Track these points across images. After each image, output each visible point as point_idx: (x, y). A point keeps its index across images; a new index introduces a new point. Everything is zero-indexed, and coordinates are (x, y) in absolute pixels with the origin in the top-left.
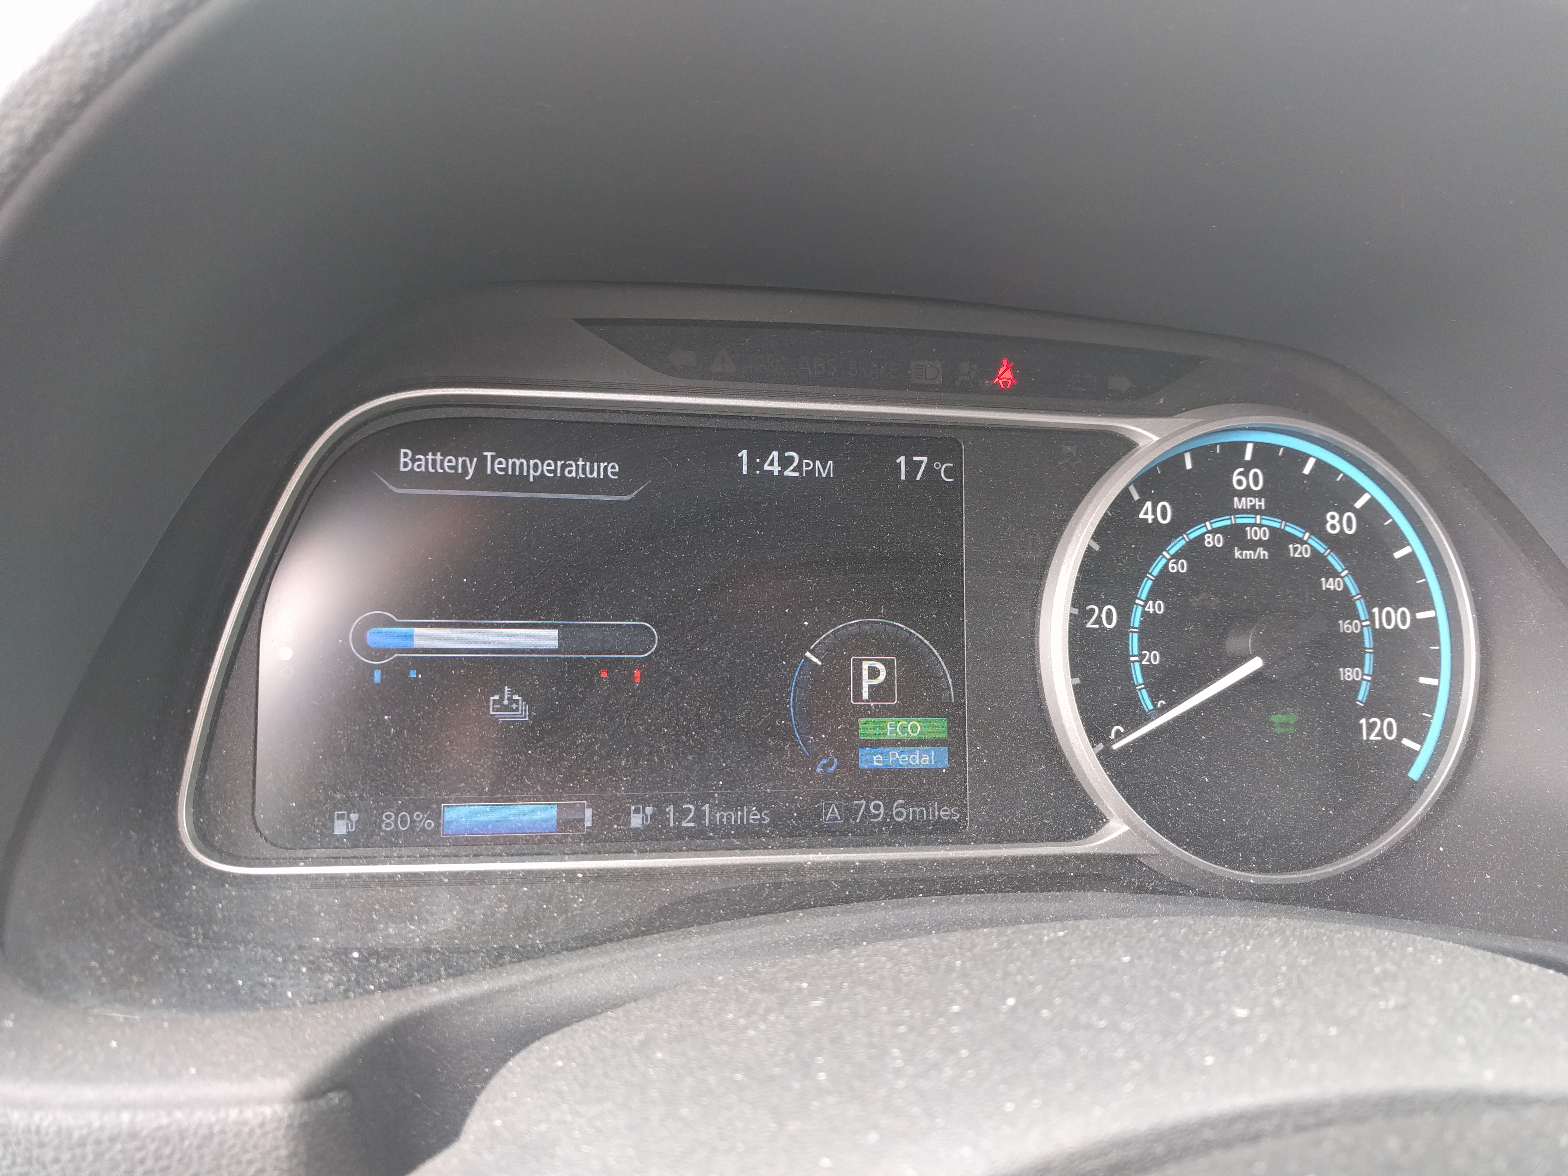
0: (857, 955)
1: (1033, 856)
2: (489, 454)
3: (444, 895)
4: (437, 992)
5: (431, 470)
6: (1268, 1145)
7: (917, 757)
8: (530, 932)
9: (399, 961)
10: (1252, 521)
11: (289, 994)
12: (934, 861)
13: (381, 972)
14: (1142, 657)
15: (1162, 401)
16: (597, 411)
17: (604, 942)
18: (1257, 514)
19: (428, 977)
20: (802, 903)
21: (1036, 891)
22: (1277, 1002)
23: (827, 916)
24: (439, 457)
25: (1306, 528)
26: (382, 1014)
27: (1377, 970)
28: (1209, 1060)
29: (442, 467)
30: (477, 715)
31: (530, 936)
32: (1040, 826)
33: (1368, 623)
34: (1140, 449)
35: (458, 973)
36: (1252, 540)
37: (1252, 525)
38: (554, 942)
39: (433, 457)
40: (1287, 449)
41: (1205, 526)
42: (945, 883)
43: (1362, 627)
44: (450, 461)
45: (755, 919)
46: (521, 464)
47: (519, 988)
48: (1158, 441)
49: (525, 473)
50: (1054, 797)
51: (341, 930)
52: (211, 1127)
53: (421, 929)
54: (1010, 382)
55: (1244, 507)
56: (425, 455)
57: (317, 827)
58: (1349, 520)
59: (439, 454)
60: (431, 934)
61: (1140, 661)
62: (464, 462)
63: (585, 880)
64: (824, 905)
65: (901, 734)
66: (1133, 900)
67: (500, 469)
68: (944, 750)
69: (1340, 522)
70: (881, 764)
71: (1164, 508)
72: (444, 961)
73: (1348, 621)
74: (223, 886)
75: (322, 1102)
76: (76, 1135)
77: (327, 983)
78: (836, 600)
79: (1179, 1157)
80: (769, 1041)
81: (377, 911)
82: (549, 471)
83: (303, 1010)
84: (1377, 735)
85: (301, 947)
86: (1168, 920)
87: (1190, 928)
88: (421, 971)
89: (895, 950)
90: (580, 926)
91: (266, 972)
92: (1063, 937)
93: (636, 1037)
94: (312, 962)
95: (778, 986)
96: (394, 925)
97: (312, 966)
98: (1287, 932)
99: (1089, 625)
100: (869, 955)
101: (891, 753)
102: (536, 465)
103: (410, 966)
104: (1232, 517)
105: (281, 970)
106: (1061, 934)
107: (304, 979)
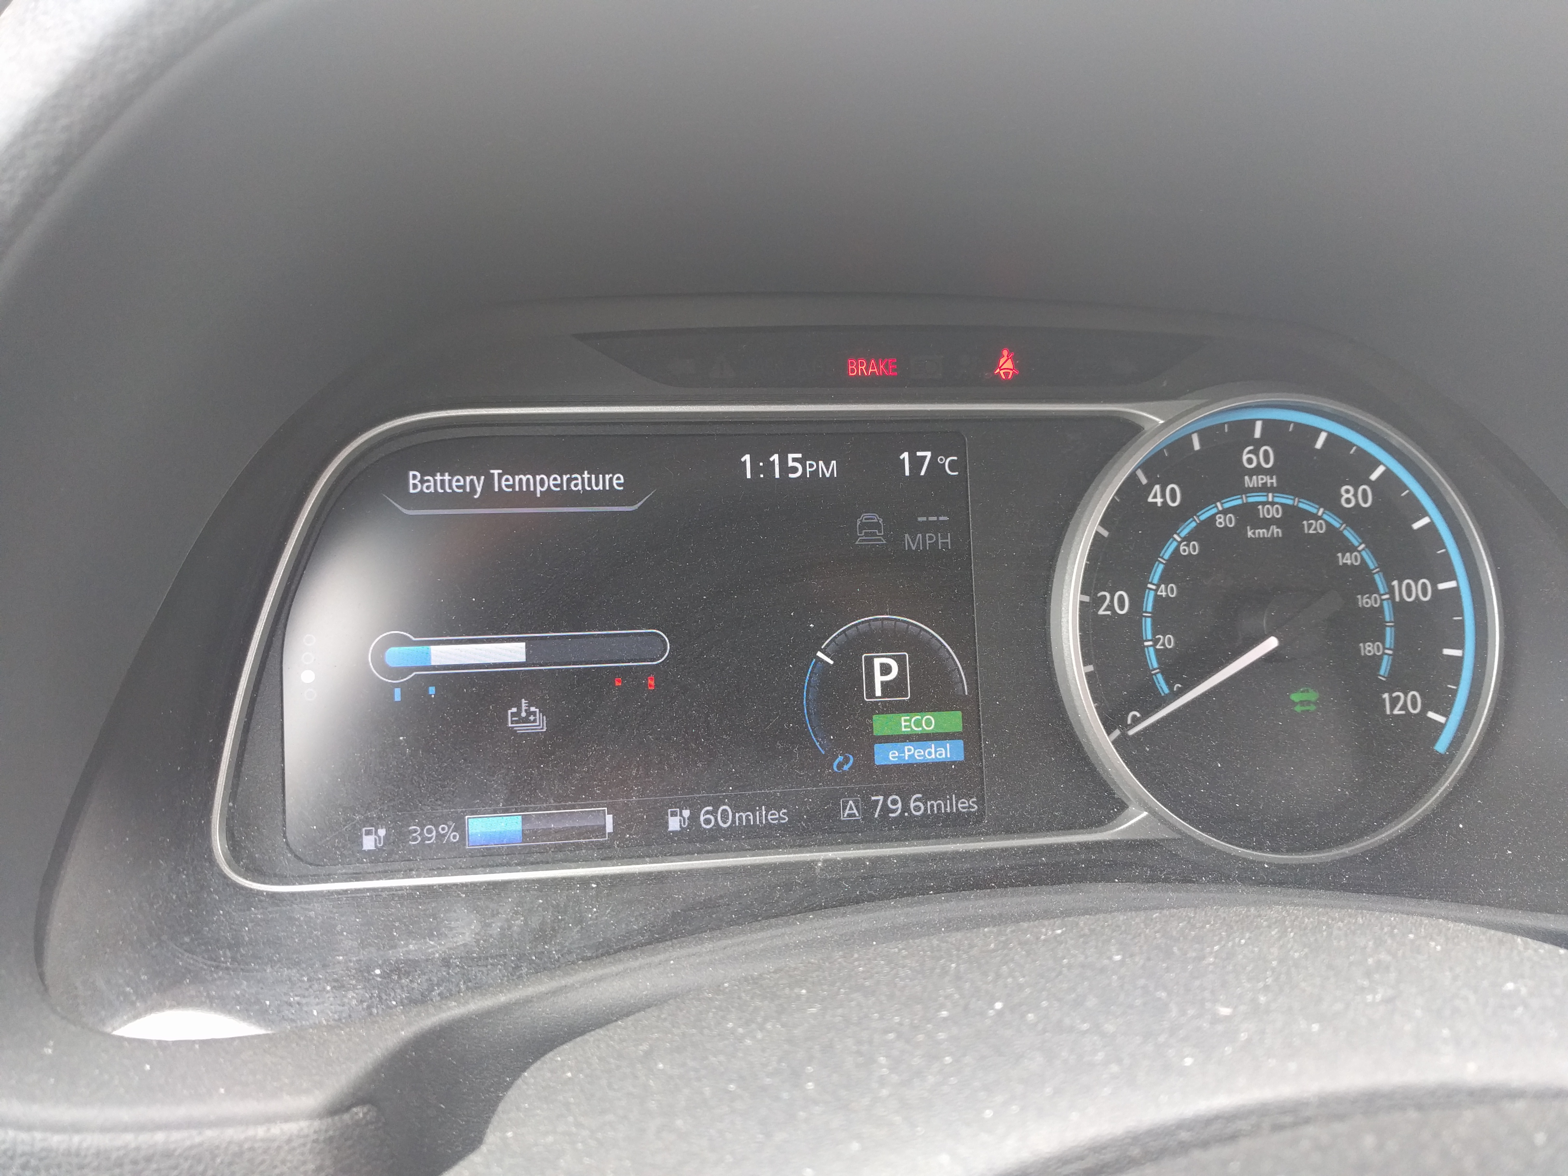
0: (857, 960)
1: (1043, 847)
2: (496, 472)
3: (462, 911)
4: (455, 1006)
5: (440, 491)
6: (1245, 1144)
7: (933, 751)
8: (546, 943)
9: (419, 977)
10: (1263, 499)
11: (315, 1013)
12: (944, 858)
13: (402, 988)
14: (1156, 641)
15: (1165, 384)
16: (599, 424)
17: (619, 951)
18: (1269, 492)
19: (448, 991)
20: (813, 904)
21: (1048, 884)
22: (1262, 999)
23: (836, 918)
24: (447, 477)
25: (1320, 504)
26: (402, 1030)
27: (1370, 961)
28: (1188, 1061)
29: (450, 487)
30: (490, 732)
31: (546, 947)
32: (1051, 817)
33: (1387, 596)
34: (1145, 433)
35: (477, 988)
36: (1264, 517)
37: (1264, 504)
38: (570, 954)
39: (441, 478)
40: (1297, 425)
41: (1216, 507)
42: (955, 879)
43: (1382, 600)
44: (458, 481)
45: (765, 923)
46: (528, 480)
47: (535, 1000)
48: (1162, 424)
49: (532, 489)
50: (1064, 789)
51: (363, 948)
52: (240, 1144)
53: (440, 944)
54: (1011, 372)
55: (1256, 486)
56: (433, 476)
57: (337, 848)
58: (1365, 492)
59: (447, 474)
60: (450, 949)
61: (1154, 646)
62: (472, 481)
63: (598, 890)
64: (835, 906)
65: (916, 729)
66: (1144, 891)
67: (507, 486)
68: (960, 743)
69: (1355, 495)
70: (896, 759)
71: (1173, 491)
72: (464, 974)
73: (1367, 595)
74: (249, 909)
75: (346, 1117)
76: (114, 1156)
77: (351, 999)
78: (841, 601)
79: (1157, 1158)
80: (763, 1050)
81: (397, 928)
82: (555, 486)
83: (329, 1028)
84: (1401, 709)
85: (325, 966)
86: (1170, 913)
87: (1189, 922)
88: (441, 986)
89: (895, 953)
90: (595, 936)
91: (292, 991)
92: (1060, 935)
93: (641, 1047)
94: (336, 980)
95: (778, 993)
96: (414, 942)
97: (336, 984)
98: (1287, 923)
99: (1101, 612)
100: (869, 959)
101: (906, 748)
102: (542, 480)
103: (431, 980)
104: (1244, 496)
105: (307, 989)
106: (1059, 932)
107: (329, 997)
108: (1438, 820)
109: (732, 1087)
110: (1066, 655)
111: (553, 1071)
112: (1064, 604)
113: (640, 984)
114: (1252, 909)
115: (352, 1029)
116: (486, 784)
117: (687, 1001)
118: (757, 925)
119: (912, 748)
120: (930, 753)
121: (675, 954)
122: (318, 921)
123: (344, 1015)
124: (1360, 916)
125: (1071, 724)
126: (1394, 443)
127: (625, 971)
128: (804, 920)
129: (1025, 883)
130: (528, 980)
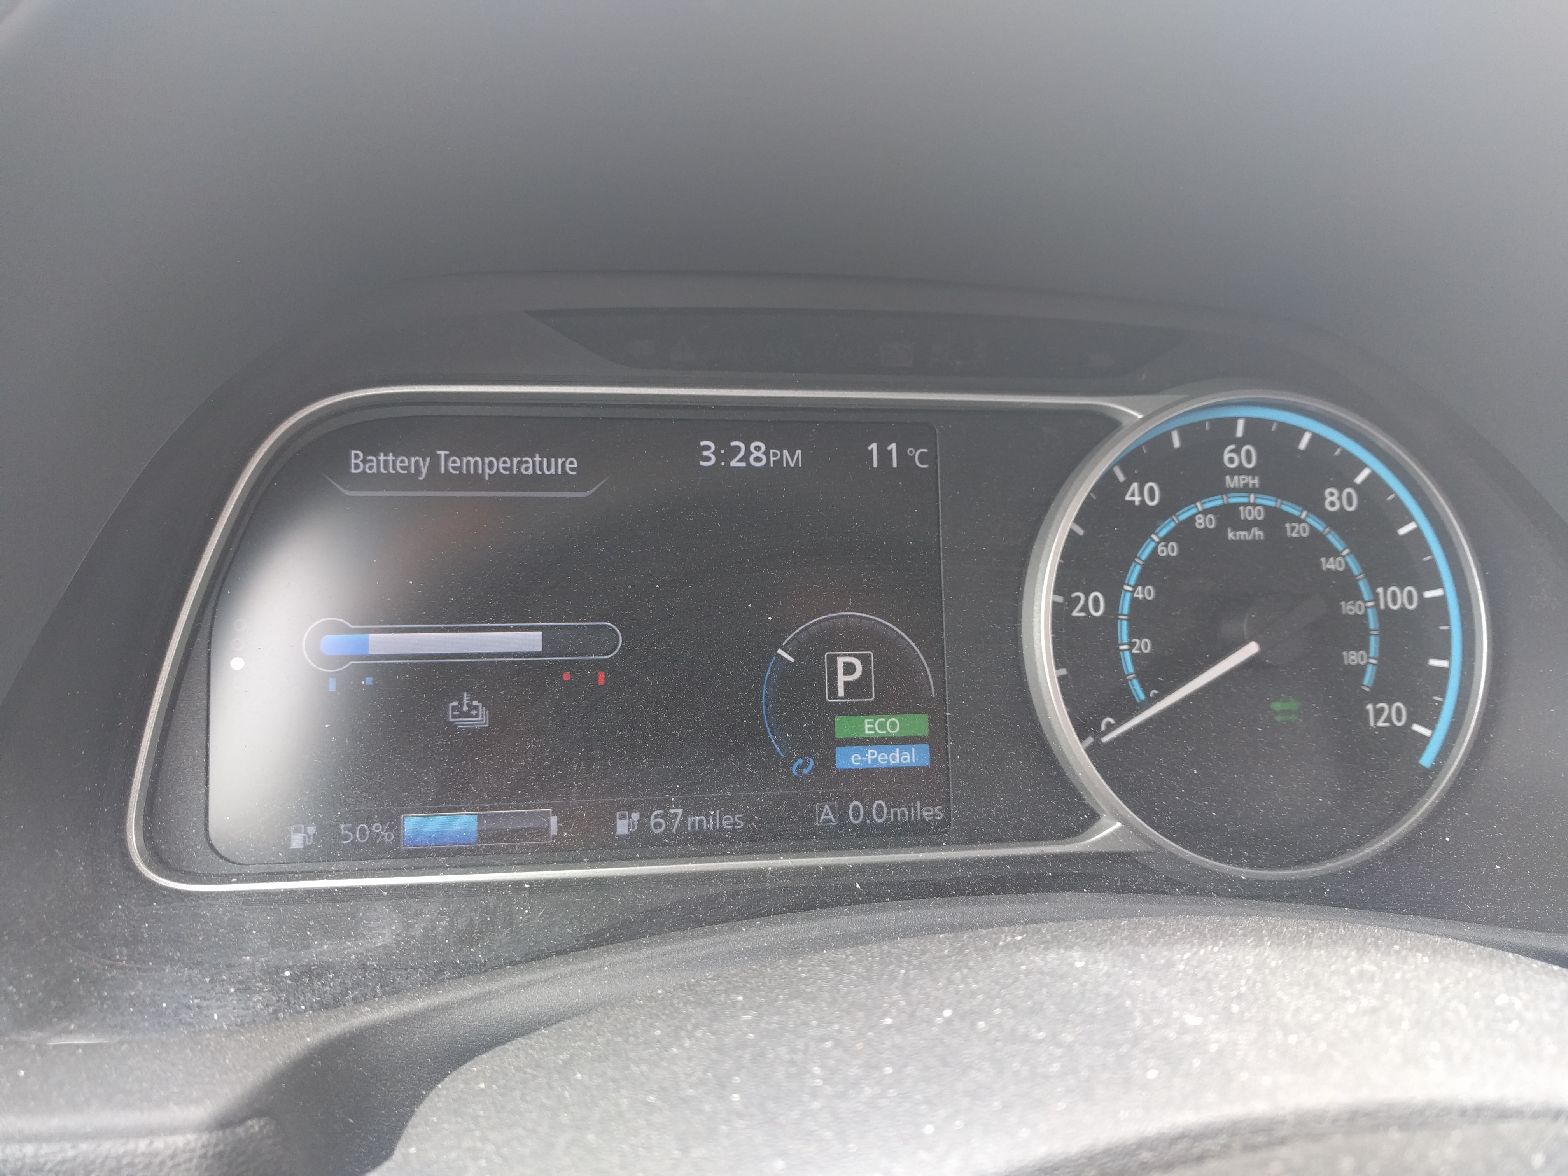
0: (801, 965)
1: (1009, 857)
2: (442, 453)
3: (384, 909)
4: (368, 1012)
5: (383, 471)
6: (1213, 1166)
7: (897, 755)
8: (472, 946)
9: (332, 979)
10: (1245, 500)
11: (216, 1017)
12: (904, 863)
13: (313, 991)
14: (1132, 645)
17: (550, 955)
18: (1251, 493)
19: (362, 995)
20: (762, 910)
21: (1012, 893)
22: (1235, 1008)
23: (785, 924)
24: (391, 457)
25: (1305, 507)
26: (308, 1036)
27: (1354, 970)
29: (394, 468)
31: (472, 950)
32: (1017, 824)
33: (1371, 604)
34: (1122, 428)
35: (394, 991)
36: (1246, 520)
37: (1245, 505)
38: (497, 957)
39: (385, 458)
40: (1280, 424)
41: (1196, 507)
42: (914, 886)
43: (1366, 607)
44: (402, 461)
45: (709, 929)
46: (476, 462)
47: (456, 1006)
48: (1141, 419)
49: (480, 472)
50: (1031, 793)
51: (273, 948)
52: (119, 1158)
53: (357, 945)
55: (1237, 486)
56: (376, 455)
58: (1349, 495)
59: (391, 454)
60: (367, 950)
61: (1130, 650)
62: (417, 462)
63: (531, 890)
64: (785, 912)
65: (880, 732)
66: (1113, 902)
67: (454, 468)
68: (926, 747)
69: (1340, 498)
70: (859, 763)
71: (1151, 490)
72: (380, 978)
73: (1351, 602)
74: (151, 904)
75: (240, 1130)
77: (256, 1003)
78: (802, 593)
80: (689, 1059)
81: (311, 927)
82: (505, 469)
83: (229, 1034)
84: (1385, 721)
85: (230, 966)
86: (1139, 921)
87: (1159, 930)
88: (356, 990)
89: (842, 958)
90: (525, 939)
91: (192, 993)
92: (1019, 941)
93: (561, 1057)
94: (241, 982)
95: (713, 999)
96: (329, 942)
97: (241, 987)
98: (1264, 932)
99: (1075, 613)
100: (813, 965)
101: (870, 751)
102: (491, 463)
103: (344, 983)
104: (1225, 497)
105: (208, 991)
106: (1019, 938)
107: (232, 1000)
108: (1423, 833)
109: (651, 1098)
110: (1037, 656)
111: (466, 1082)
112: (1036, 603)
113: (571, 992)
114: (1228, 918)
115: (254, 1035)
116: (415, 776)
117: (617, 1009)
118: (701, 931)
119: (876, 752)
120: (894, 758)
121: (609, 960)
122: (226, 918)
123: (247, 1020)
124: (1342, 927)
125: (1040, 726)
126: (1381, 445)
127: (555, 976)
128: (751, 927)
129: (988, 891)
130: (449, 985)
